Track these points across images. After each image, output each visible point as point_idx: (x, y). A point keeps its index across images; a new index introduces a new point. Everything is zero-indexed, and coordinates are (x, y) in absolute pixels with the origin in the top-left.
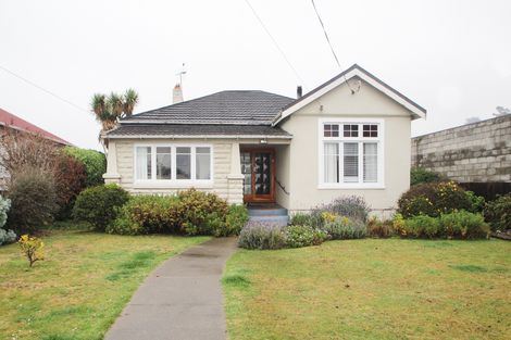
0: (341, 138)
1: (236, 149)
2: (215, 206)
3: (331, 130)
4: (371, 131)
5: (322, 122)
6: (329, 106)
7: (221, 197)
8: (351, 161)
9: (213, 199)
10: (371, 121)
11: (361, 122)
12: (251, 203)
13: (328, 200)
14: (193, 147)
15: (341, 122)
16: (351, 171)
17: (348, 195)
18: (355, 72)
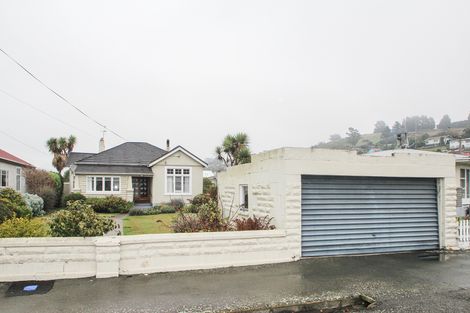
0: (174, 175)
1: (130, 179)
2: (121, 202)
3: (170, 171)
4: (187, 172)
5: (166, 168)
6: (169, 162)
7: (124, 198)
8: (178, 183)
9: (121, 199)
10: (186, 168)
11: (182, 168)
12: (136, 201)
13: (168, 201)
14: (112, 177)
15: (174, 168)
16: (178, 188)
17: (177, 198)
18: (179, 149)
